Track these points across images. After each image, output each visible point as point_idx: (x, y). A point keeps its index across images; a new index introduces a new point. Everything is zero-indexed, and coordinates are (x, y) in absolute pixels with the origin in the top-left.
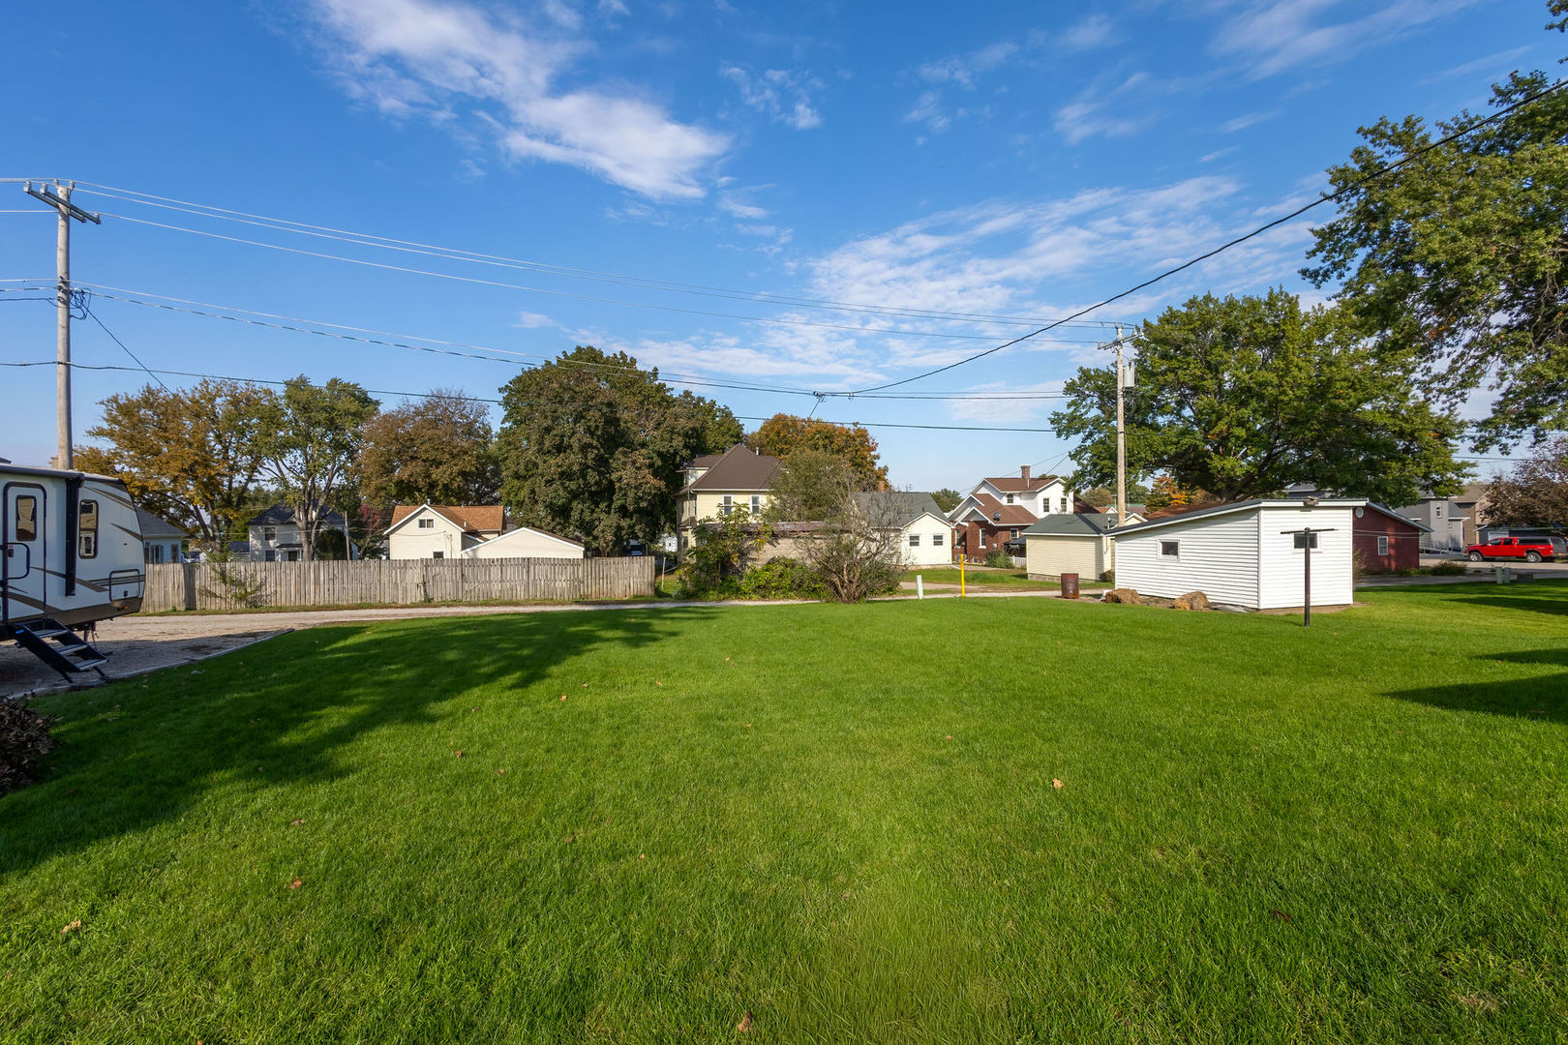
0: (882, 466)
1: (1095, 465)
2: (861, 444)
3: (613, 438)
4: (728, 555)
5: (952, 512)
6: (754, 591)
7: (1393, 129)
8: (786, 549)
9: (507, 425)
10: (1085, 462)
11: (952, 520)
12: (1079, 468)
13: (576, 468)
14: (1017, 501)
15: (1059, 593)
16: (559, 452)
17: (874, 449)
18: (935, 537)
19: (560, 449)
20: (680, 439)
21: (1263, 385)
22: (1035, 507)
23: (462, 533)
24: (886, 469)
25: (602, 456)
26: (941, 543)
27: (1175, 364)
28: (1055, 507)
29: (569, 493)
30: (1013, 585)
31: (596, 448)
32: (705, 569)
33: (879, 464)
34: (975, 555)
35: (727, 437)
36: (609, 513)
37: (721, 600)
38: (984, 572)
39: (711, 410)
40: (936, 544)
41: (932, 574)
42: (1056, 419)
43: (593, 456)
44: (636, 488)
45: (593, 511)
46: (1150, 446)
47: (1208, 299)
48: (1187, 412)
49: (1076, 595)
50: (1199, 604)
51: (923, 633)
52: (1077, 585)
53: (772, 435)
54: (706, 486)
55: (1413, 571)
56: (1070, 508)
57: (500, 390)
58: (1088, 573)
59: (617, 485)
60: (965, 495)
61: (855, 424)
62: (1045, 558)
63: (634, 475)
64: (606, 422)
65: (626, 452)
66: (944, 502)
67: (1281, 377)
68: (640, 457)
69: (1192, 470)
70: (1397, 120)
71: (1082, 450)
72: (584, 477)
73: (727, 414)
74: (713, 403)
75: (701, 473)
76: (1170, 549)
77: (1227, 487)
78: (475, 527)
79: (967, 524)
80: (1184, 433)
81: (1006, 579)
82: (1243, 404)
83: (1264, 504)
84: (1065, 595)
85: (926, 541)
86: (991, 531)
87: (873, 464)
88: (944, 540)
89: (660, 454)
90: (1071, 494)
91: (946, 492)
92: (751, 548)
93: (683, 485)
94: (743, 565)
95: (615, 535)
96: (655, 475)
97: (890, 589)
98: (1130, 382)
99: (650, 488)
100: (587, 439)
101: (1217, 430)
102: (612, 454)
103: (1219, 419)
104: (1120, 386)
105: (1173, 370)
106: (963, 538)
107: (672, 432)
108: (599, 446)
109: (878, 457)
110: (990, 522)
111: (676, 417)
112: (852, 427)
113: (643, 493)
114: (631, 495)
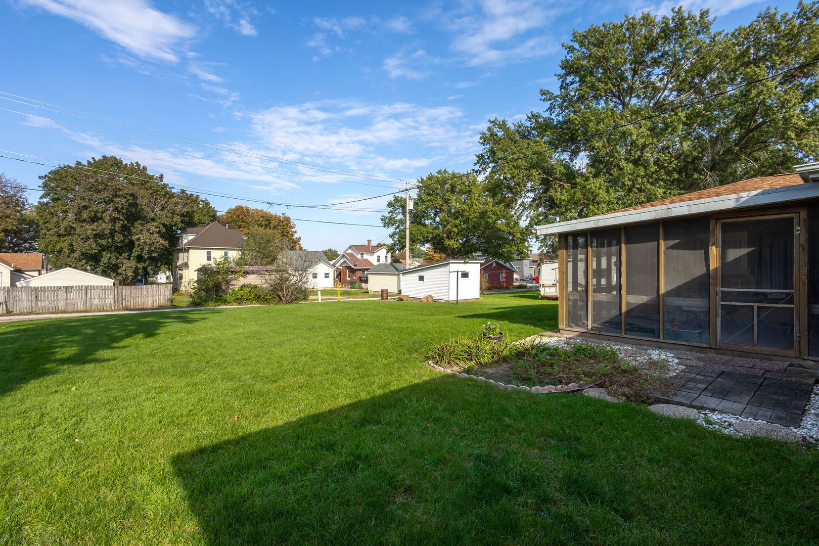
0: (298, 237)
1: (399, 241)
2: (287, 225)
3: (134, 215)
4: (219, 283)
5: (334, 261)
6: (234, 301)
7: (499, 122)
8: (252, 280)
9: (45, 200)
10: (396, 239)
11: (334, 265)
12: (393, 242)
13: (107, 232)
14: (365, 257)
15: (380, 298)
16: (93, 221)
17: (294, 228)
18: (326, 274)
19: (94, 219)
20: (179, 217)
21: (464, 210)
22: (373, 259)
23: (11, 271)
24: (300, 239)
25: (125, 225)
26: (328, 277)
27: (432, 198)
28: (382, 261)
29: (100, 246)
30: (362, 296)
31: (122, 220)
32: (206, 290)
33: (296, 236)
34: (345, 283)
35: (206, 217)
36: (129, 259)
37: (215, 306)
38: (349, 291)
39: (196, 201)
40: (325, 277)
41: (325, 292)
42: (383, 219)
43: (120, 225)
44: (150, 245)
45: (117, 258)
46: (422, 233)
47: (445, 171)
48: (438, 219)
49: (387, 299)
50: (430, 300)
51: (323, 312)
52: (387, 294)
53: (234, 217)
54: (194, 244)
55: (511, 287)
56: (389, 261)
57: (40, 178)
58: (393, 289)
59: (137, 243)
60: (341, 253)
61: (283, 214)
62: (376, 283)
63: (148, 237)
64: (129, 205)
65: (143, 224)
66: (330, 255)
67: (470, 208)
68: (152, 226)
69: (439, 245)
70: (500, 119)
71: (394, 233)
72: (113, 237)
73: (207, 203)
74: (198, 197)
75: (191, 237)
76: (421, 278)
77: (452, 252)
78: (19, 267)
79: (341, 268)
80: (435, 229)
81: (359, 293)
82: (457, 218)
83: (451, 261)
84: (383, 299)
85: (321, 276)
86: (353, 271)
87: (293, 235)
88: (330, 275)
89: (164, 225)
90: (390, 254)
91: (330, 250)
92: (232, 279)
93: (178, 243)
94: (228, 288)
95: (134, 272)
96: (162, 236)
97: (305, 299)
98: (412, 207)
99: (159, 245)
100: (115, 215)
101: (447, 228)
102: (132, 225)
103: (448, 223)
104: (408, 209)
105: (432, 201)
106: (339, 275)
107: (173, 213)
108: (124, 219)
109: (296, 232)
110: (352, 266)
111: (176, 204)
112: (282, 216)
113: (155, 248)
114: (146, 249)
